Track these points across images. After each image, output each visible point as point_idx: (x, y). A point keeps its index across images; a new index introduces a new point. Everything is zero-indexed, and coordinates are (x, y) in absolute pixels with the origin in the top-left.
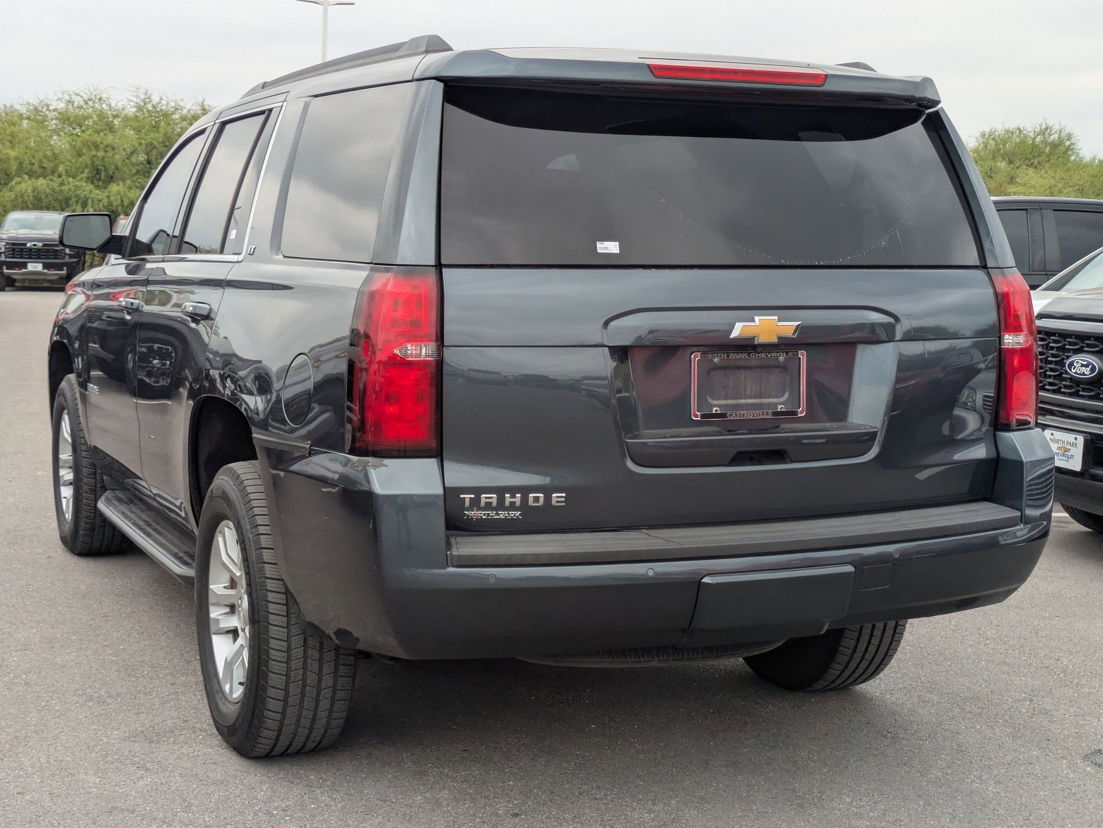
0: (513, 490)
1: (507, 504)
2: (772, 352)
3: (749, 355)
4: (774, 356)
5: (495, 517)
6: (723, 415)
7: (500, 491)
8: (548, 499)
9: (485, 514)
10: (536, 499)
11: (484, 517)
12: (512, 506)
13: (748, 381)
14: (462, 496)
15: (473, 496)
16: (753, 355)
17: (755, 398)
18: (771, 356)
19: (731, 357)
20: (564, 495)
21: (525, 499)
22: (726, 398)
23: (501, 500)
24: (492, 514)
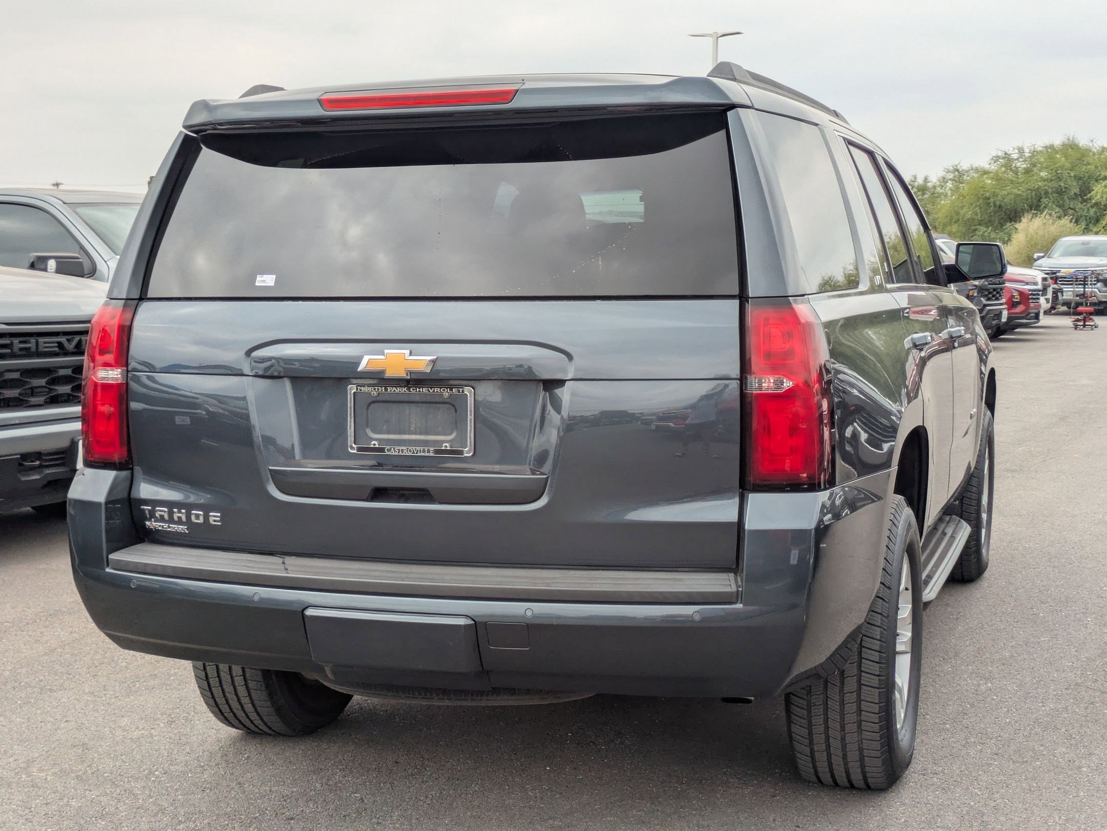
0: (179, 505)
1: (176, 518)
2: (434, 388)
3: (408, 389)
4: (437, 392)
5: (168, 530)
6: (382, 450)
7: (170, 505)
8: (206, 517)
9: (160, 526)
10: (198, 516)
11: (160, 528)
12: (180, 522)
13: (414, 415)
14: (142, 507)
15: (150, 508)
16: (413, 390)
17: (421, 434)
18: (434, 391)
19: (389, 390)
20: (219, 514)
21: (188, 516)
22: (388, 433)
23: (171, 514)
24: (166, 526)
